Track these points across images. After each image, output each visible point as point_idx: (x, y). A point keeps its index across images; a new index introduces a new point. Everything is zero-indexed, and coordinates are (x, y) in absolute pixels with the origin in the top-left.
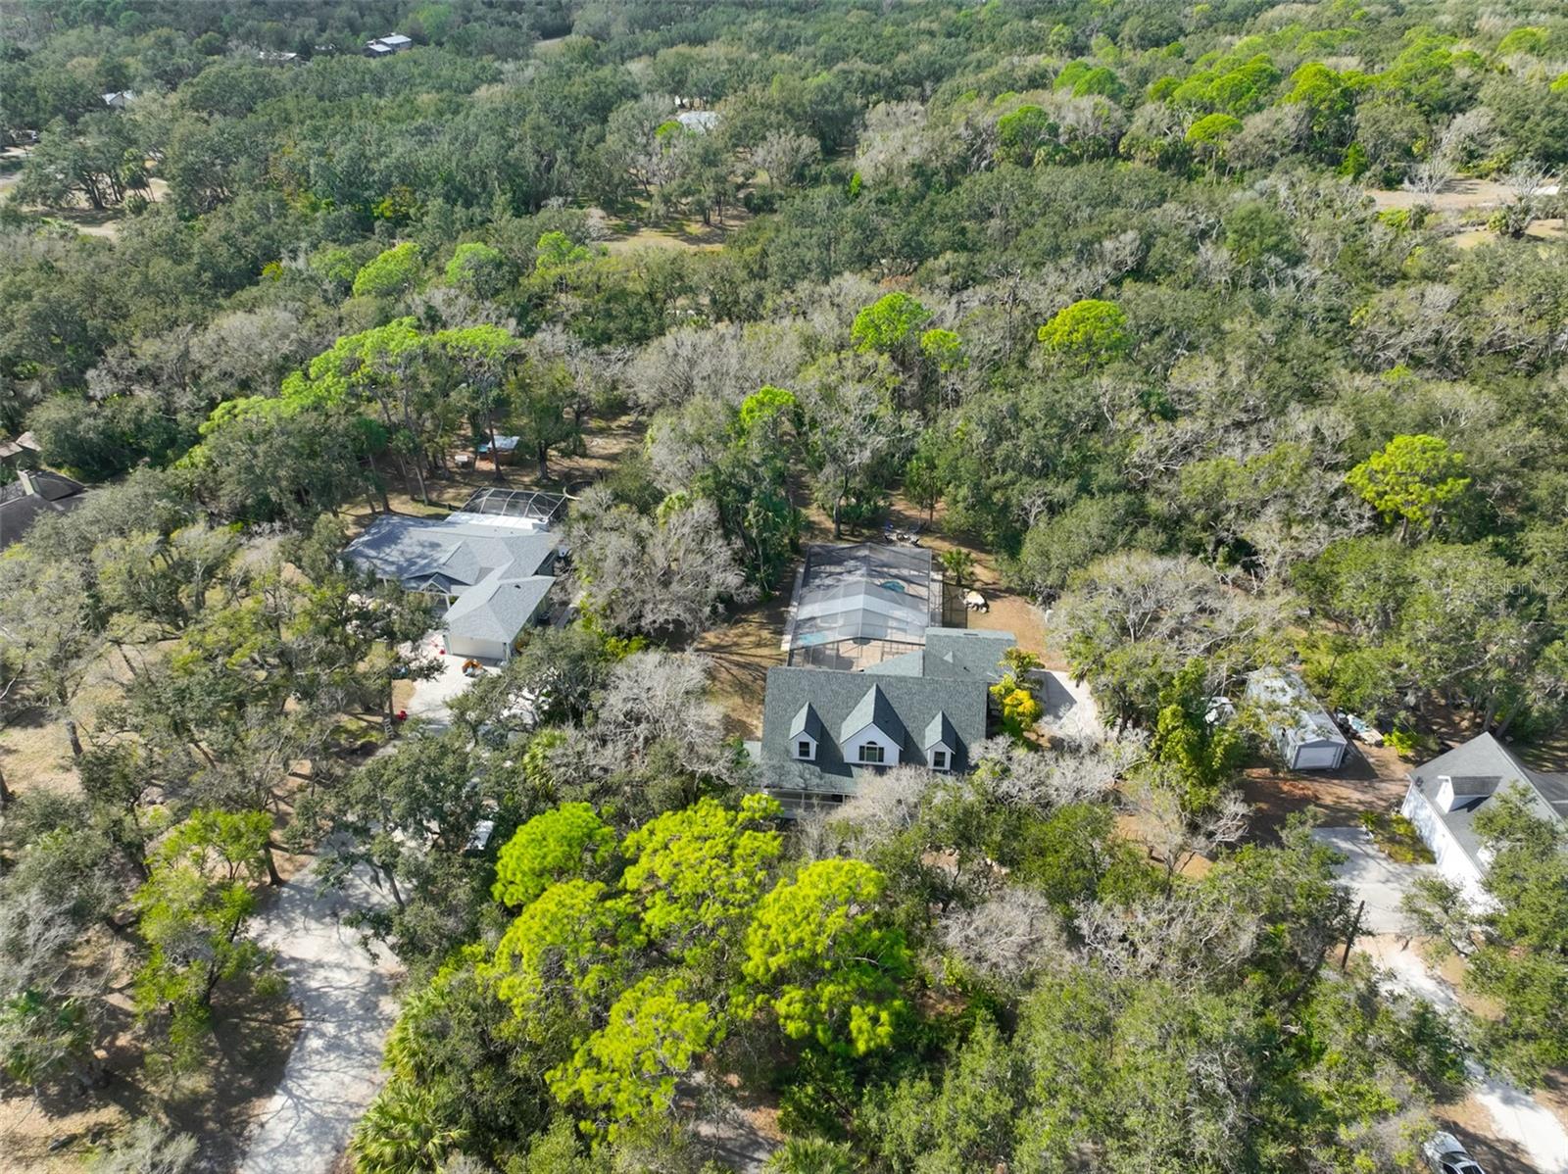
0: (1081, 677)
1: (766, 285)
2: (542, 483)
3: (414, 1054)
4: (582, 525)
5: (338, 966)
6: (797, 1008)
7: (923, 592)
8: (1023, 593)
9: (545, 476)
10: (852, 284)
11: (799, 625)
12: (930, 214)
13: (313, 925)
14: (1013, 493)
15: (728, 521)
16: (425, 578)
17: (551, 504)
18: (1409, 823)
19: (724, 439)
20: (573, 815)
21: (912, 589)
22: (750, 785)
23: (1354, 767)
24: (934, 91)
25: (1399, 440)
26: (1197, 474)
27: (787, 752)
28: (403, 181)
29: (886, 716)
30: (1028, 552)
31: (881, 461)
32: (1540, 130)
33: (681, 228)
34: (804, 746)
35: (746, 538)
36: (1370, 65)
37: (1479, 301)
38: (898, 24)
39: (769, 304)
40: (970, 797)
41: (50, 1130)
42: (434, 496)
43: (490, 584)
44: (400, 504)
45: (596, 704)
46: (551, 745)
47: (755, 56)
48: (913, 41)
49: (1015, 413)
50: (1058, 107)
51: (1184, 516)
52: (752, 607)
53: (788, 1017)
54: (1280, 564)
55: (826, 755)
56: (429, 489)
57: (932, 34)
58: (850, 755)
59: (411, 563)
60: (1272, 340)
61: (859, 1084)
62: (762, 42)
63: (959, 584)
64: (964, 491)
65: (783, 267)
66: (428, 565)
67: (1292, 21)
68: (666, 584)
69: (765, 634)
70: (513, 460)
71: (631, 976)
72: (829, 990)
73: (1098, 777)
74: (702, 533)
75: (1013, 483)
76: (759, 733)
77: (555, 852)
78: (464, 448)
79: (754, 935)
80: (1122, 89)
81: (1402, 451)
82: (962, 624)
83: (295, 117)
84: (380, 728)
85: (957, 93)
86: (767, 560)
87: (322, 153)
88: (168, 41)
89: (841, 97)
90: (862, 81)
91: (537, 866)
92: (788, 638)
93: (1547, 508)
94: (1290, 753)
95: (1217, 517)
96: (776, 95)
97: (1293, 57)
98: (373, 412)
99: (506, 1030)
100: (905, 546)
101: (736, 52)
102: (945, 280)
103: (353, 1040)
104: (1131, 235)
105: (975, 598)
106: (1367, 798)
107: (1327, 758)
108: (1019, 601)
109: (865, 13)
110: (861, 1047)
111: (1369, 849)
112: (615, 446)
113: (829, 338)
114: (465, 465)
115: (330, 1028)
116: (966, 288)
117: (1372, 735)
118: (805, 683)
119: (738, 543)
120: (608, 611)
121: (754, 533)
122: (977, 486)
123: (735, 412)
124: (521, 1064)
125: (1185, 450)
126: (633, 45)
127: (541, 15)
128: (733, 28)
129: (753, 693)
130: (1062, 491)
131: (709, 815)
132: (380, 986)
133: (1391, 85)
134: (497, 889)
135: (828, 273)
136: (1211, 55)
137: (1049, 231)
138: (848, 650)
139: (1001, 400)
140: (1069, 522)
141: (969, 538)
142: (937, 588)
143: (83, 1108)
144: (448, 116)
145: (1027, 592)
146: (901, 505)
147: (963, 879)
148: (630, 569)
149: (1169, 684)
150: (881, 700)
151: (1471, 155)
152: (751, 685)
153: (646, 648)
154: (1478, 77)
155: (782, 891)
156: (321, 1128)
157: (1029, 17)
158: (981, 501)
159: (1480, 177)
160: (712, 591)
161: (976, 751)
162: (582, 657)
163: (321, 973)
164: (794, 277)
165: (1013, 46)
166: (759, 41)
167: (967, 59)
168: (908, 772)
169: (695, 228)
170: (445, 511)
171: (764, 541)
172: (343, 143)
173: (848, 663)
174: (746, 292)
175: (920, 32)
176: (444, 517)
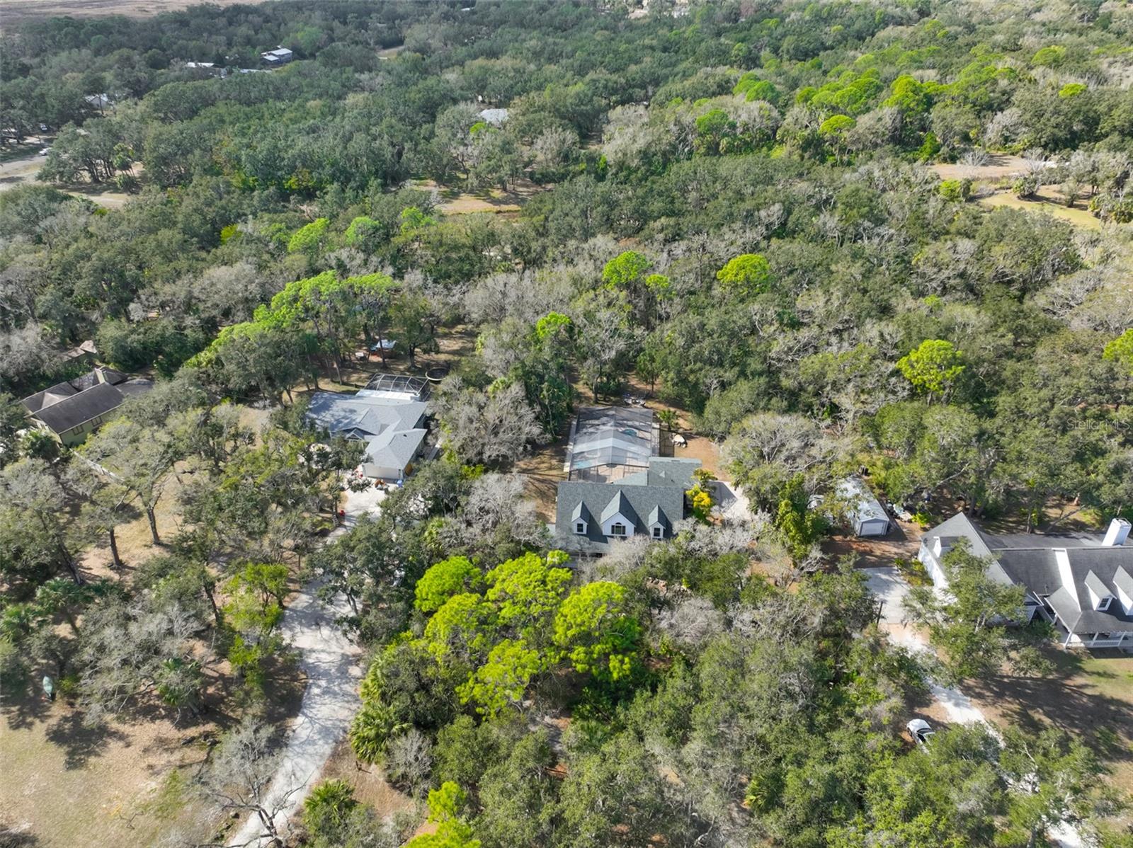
0: (737, 485)
1: (547, 241)
2: (413, 369)
3: (380, 686)
4: (444, 399)
5: (323, 651)
6: (582, 655)
7: (647, 435)
8: (707, 436)
9: (413, 365)
10: (602, 242)
11: (574, 456)
12: (651, 190)
13: (305, 630)
14: (701, 375)
15: (531, 395)
16: (349, 431)
17: (419, 384)
18: (921, 564)
19: (527, 345)
20: (456, 563)
21: (640, 434)
22: (551, 547)
23: (894, 533)
24: (654, 93)
25: (926, 343)
26: (811, 363)
27: (571, 529)
28: (304, 165)
29: (626, 508)
30: (708, 412)
31: (621, 355)
32: (1050, 124)
33: (487, 194)
34: (580, 526)
35: (541, 404)
36: (944, 76)
37: (989, 250)
38: (629, 42)
39: (550, 254)
40: (672, 550)
41: (180, 735)
42: (345, 379)
43: (388, 434)
44: (324, 384)
45: (463, 503)
46: (440, 526)
47: (532, 67)
48: (639, 54)
49: (702, 326)
50: (736, 109)
51: (801, 388)
52: (546, 446)
53: (577, 661)
54: (854, 416)
55: (592, 531)
56: (342, 374)
57: (652, 48)
58: (606, 531)
59: (339, 422)
60: (859, 277)
61: (615, 704)
62: (537, 55)
63: (670, 430)
64: (672, 375)
65: (558, 230)
66: (349, 423)
67: (897, 39)
68: (496, 434)
69: (554, 462)
70: (393, 355)
71: (494, 643)
72: (598, 648)
73: (742, 539)
74: (516, 403)
75: (701, 369)
76: (554, 520)
77: (448, 582)
78: (360, 347)
79: (558, 620)
80: (778, 95)
81: (929, 348)
82: (671, 455)
83: (227, 119)
84: (330, 521)
85: (669, 97)
86: (554, 417)
87: (249, 146)
88: (128, 58)
89: (591, 100)
90: (606, 87)
91: (440, 589)
92: (568, 464)
93: (1010, 382)
94: (857, 527)
95: (822, 387)
96: (548, 100)
97: (893, 70)
98: (309, 327)
99: (431, 671)
100: (637, 407)
101: (519, 63)
102: (661, 236)
103: (336, 689)
104: (777, 206)
105: (679, 439)
106: (900, 551)
107: (879, 529)
108: (705, 440)
109: (606, 33)
110: (615, 676)
111: (898, 579)
112: (455, 345)
113: (589, 280)
114: (362, 358)
115: (323, 683)
116: (675, 240)
117: (906, 516)
118: (580, 490)
119: (538, 408)
120: (462, 449)
121: (547, 402)
122: (679, 372)
123: (534, 329)
124: (437, 689)
125: (805, 348)
126: (448, 58)
127: (380, 32)
128: (516, 45)
129: (548, 497)
130: (729, 375)
131: (531, 560)
132: (348, 661)
133: (955, 92)
134: (417, 603)
135: (588, 234)
136: (840, 67)
137: (726, 203)
138: (604, 471)
139: (693, 319)
140: (732, 394)
141: (676, 402)
142: (656, 433)
143: (196, 724)
144: (330, 118)
145: (709, 435)
146: (634, 381)
147: (669, 595)
148: (475, 425)
149: (784, 487)
150: (624, 499)
151: (1006, 139)
152: (547, 491)
153: (486, 471)
154: (1013, 86)
155: (573, 597)
156: (325, 732)
157: (719, 34)
158: (682, 381)
159: (1013, 154)
160: (524, 437)
161: (677, 526)
162: (452, 477)
163: (314, 655)
164: (565, 236)
165: (708, 58)
166: (534, 53)
167: (676, 70)
168: (639, 538)
169: (497, 194)
170: (353, 389)
171: (552, 406)
172: (263, 139)
173: (604, 479)
174: (535, 246)
175: (645, 47)
176: (355, 393)
